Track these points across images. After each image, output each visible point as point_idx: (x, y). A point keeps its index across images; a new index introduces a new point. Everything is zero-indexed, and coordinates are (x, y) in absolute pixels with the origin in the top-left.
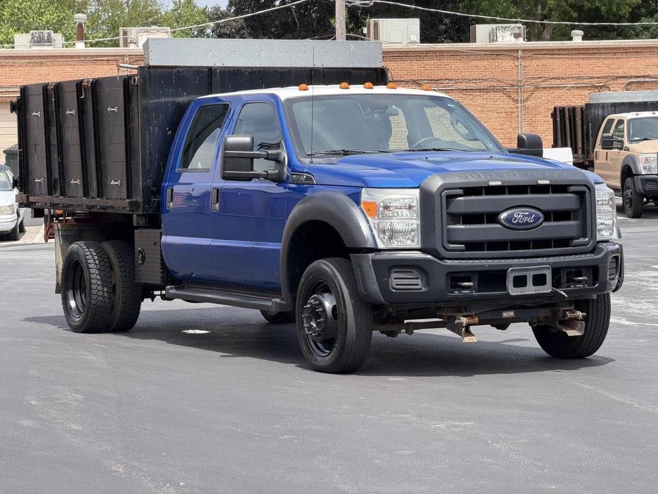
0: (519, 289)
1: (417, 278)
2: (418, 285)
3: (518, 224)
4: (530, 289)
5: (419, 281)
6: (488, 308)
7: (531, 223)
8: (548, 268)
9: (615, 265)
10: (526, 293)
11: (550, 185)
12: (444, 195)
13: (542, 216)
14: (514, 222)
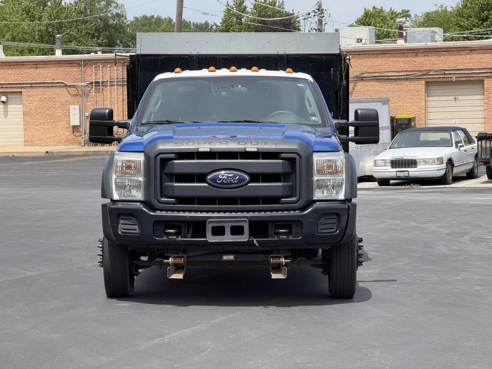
0: (216, 237)
1: (136, 225)
2: (136, 230)
3: (222, 183)
4: (228, 238)
5: (136, 227)
6: (203, 252)
7: (235, 183)
8: (245, 221)
9: (335, 221)
10: (224, 241)
11: (260, 152)
12: (159, 158)
13: (247, 178)
14: (219, 182)
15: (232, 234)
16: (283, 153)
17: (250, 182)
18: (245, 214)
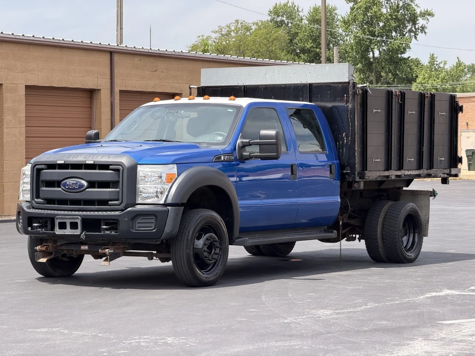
0: (61, 230)
3: (69, 188)
4: (68, 231)
5: (22, 221)
7: (76, 189)
8: (78, 218)
9: (153, 221)
10: (66, 233)
11: (96, 165)
12: (35, 168)
13: (85, 184)
14: (67, 187)
15: (71, 228)
16: (111, 165)
17: (88, 188)
18: (80, 213)
